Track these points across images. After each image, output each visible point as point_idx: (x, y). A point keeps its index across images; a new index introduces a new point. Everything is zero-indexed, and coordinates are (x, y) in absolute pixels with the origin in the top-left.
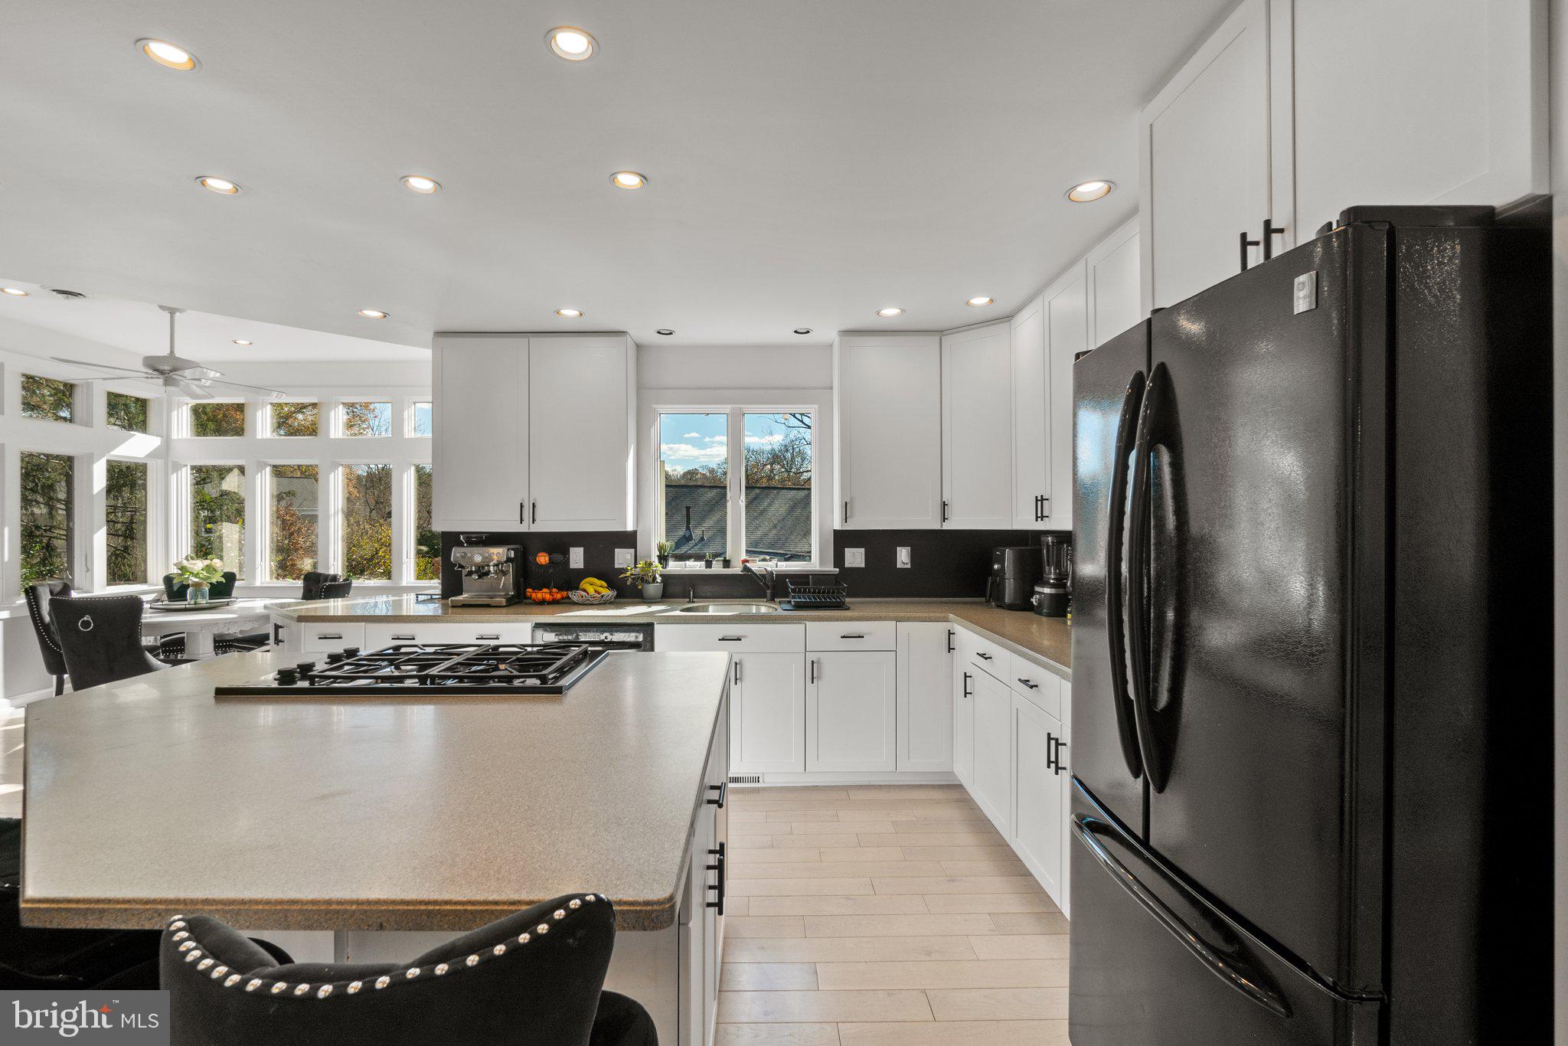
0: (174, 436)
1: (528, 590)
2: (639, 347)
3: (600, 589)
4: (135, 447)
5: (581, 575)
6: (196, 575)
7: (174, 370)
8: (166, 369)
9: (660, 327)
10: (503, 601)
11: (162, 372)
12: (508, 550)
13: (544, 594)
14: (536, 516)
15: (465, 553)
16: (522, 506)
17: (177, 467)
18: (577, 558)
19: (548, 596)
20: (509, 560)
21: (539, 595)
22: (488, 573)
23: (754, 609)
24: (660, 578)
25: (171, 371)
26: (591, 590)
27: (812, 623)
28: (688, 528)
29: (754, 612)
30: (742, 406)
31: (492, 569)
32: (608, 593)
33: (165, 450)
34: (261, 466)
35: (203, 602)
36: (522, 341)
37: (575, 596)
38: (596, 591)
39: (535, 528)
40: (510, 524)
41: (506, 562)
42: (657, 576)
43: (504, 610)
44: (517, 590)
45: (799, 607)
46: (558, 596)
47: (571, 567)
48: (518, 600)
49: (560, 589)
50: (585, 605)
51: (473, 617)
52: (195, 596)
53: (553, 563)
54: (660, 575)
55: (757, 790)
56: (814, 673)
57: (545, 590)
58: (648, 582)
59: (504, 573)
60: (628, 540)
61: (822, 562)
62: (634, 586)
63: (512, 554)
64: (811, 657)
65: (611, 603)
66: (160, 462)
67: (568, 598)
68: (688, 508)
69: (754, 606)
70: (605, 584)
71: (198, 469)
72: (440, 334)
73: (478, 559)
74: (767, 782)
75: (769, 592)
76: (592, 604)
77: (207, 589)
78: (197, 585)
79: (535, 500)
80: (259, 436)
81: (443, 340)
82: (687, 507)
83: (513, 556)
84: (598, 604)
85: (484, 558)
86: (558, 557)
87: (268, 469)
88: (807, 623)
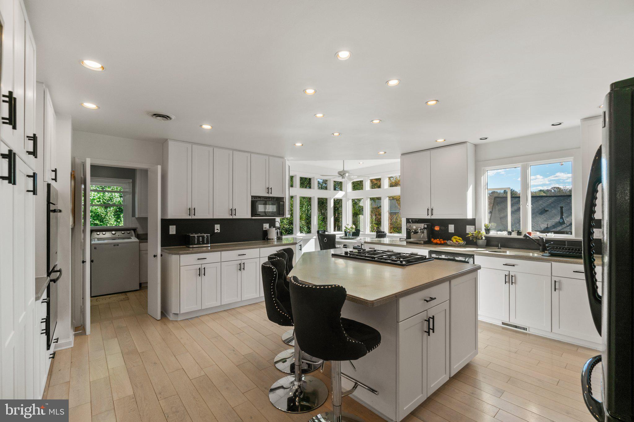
0: (348, 191)
1: (432, 239)
2: (476, 145)
3: (459, 241)
4: (339, 195)
5: (453, 235)
6: (349, 230)
7: (344, 174)
8: (342, 174)
9: (481, 137)
10: (422, 242)
11: (341, 175)
12: (424, 225)
13: (437, 241)
14: (433, 213)
15: (410, 225)
16: (428, 210)
17: (348, 200)
18: (451, 228)
19: (439, 242)
20: (424, 228)
21: (435, 241)
22: (418, 232)
23: (531, 254)
24: (485, 238)
25: (343, 175)
26: (454, 241)
27: (554, 263)
28: (562, 218)
29: (531, 255)
30: (528, 163)
31: (419, 231)
32: (462, 242)
33: (346, 195)
34: (367, 198)
35: (351, 237)
36: (428, 152)
37: (449, 242)
38: (456, 241)
39: (433, 217)
40: (425, 216)
41: (423, 229)
42: (483, 237)
43: (423, 245)
44: (429, 239)
45: (552, 255)
46: (442, 242)
47: (449, 232)
48: (428, 242)
49: (444, 240)
50: (452, 246)
51: (414, 246)
52: (349, 236)
53: (441, 230)
54: (485, 237)
55: (526, 334)
56: (556, 286)
57: (438, 240)
58: (479, 239)
59: (423, 232)
60: (472, 222)
61: (576, 235)
62: (473, 240)
63: (426, 226)
64: (554, 279)
65: (463, 246)
66: (345, 198)
67: (447, 243)
68: (562, 208)
69: (531, 253)
70: (461, 239)
71: (353, 200)
72: (403, 154)
73: (414, 227)
74: (531, 331)
75: (541, 247)
76: (455, 246)
77: (351, 233)
78: (349, 232)
79: (433, 207)
80: (367, 190)
81: (404, 156)
82: (560, 207)
83: (426, 227)
84: (457, 246)
85: (416, 227)
86: (443, 228)
87: (369, 199)
88: (552, 262)
